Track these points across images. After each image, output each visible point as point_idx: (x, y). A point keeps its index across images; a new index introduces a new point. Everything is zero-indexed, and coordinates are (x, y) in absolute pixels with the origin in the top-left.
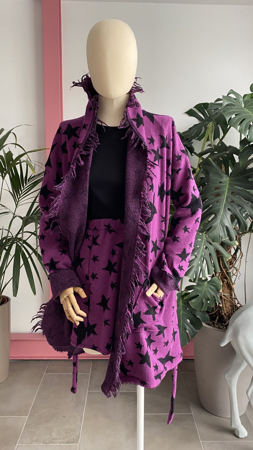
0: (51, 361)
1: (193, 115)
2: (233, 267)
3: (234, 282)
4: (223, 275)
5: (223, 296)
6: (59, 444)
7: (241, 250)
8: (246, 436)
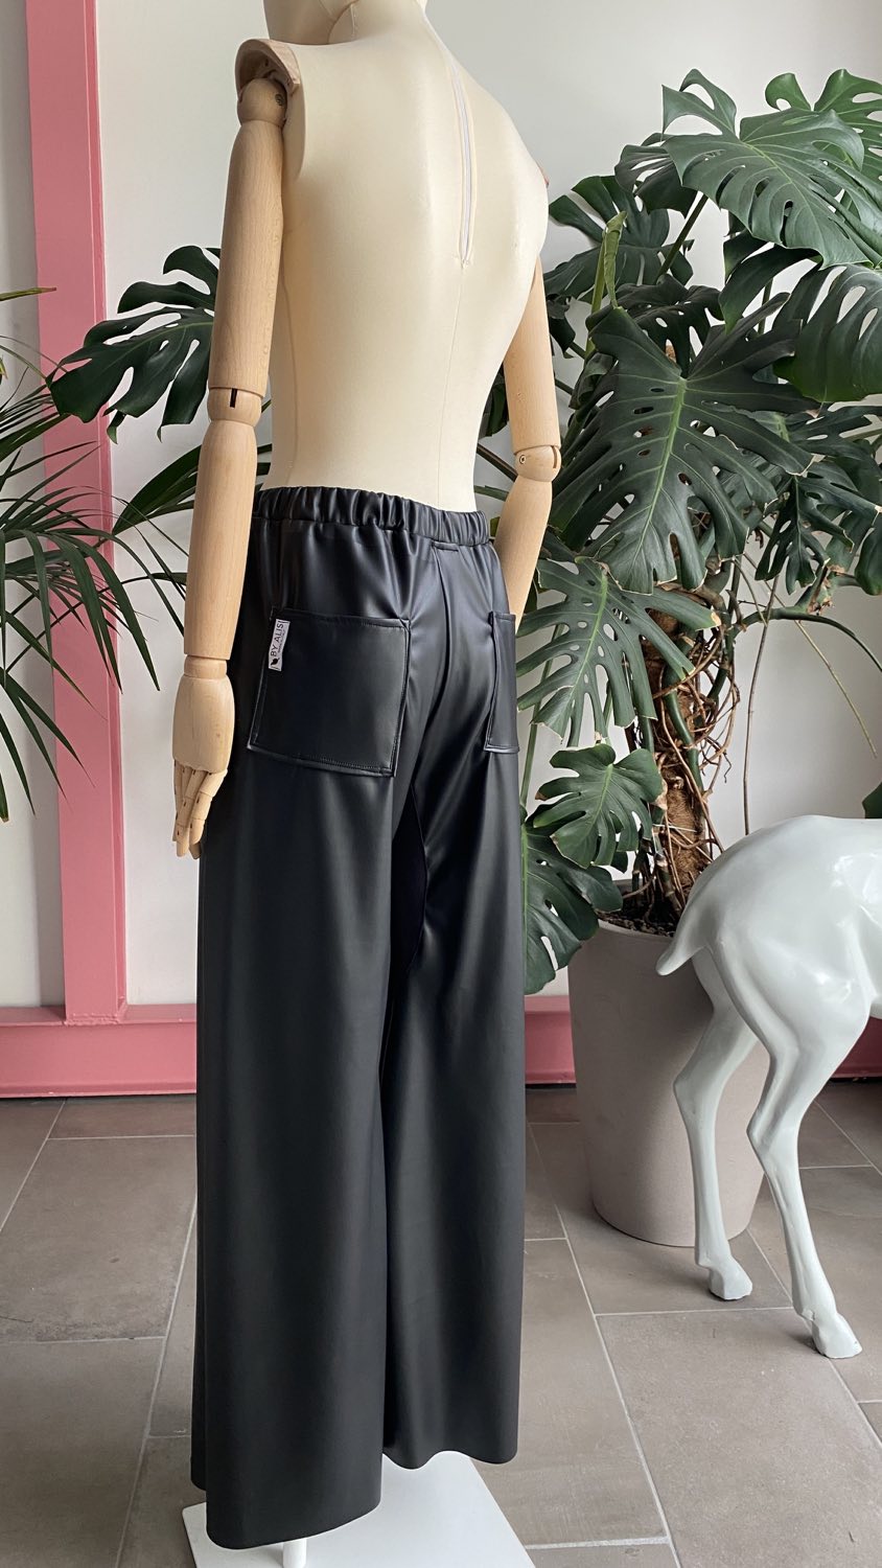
0: (69, 1101)
1: (570, 220)
2: (705, 735)
3: (710, 788)
4: (673, 762)
5: (670, 835)
6: (96, 1340)
7: (731, 680)
8: (748, 1293)
